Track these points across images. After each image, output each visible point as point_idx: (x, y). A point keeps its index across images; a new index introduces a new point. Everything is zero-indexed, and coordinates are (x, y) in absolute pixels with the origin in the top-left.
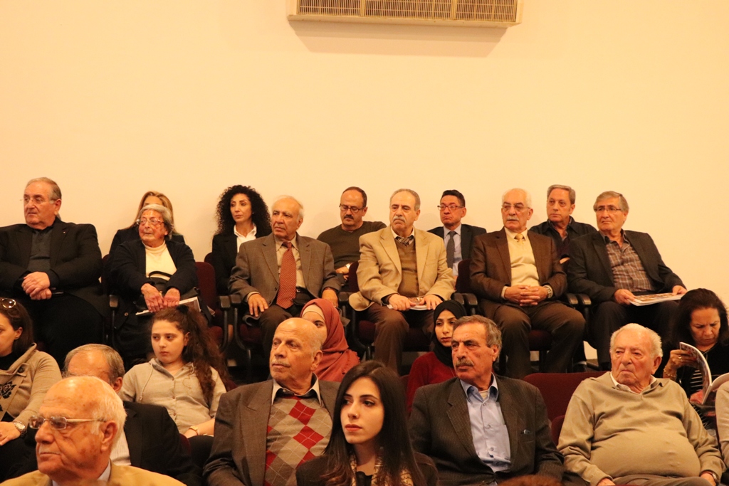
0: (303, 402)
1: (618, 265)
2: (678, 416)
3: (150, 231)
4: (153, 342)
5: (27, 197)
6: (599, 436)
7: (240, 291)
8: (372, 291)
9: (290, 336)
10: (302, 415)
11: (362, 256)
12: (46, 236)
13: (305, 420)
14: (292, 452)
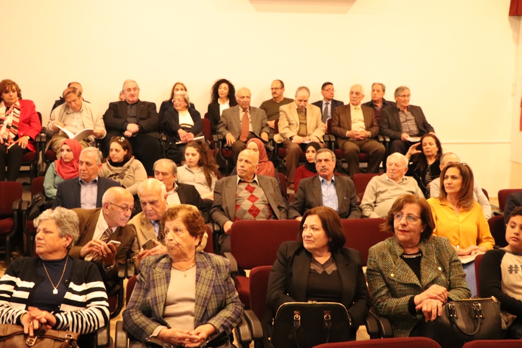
0: (250, 184)
1: (404, 122)
2: (413, 193)
3: (178, 103)
4: (186, 156)
6: (378, 201)
7: (223, 133)
8: (285, 134)
9: (246, 158)
10: (251, 190)
11: (280, 116)
12: (134, 107)
13: (251, 191)
14: (246, 205)
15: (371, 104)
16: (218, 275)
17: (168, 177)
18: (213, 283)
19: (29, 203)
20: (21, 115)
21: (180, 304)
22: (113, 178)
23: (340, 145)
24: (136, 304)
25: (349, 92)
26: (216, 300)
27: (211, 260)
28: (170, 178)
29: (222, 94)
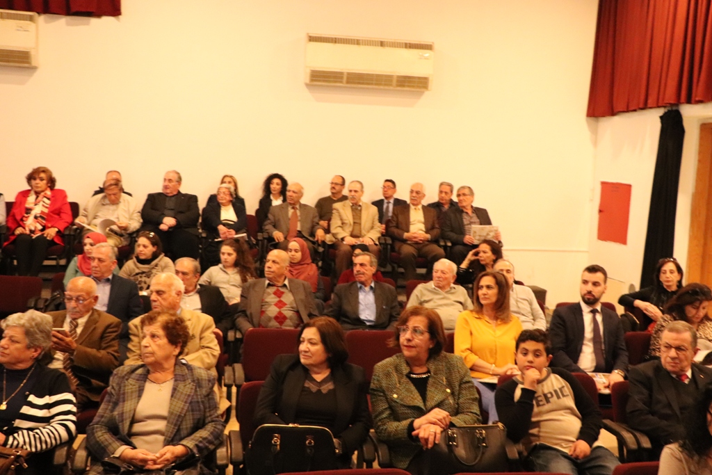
0: (280, 289)
1: (468, 224)
2: (461, 303)
3: (224, 198)
4: (221, 256)
5: (165, 180)
7: (269, 231)
8: (337, 234)
9: (274, 259)
10: (279, 294)
11: (334, 215)
12: (173, 198)
13: (280, 296)
14: (272, 311)
15: (437, 206)
16: (198, 389)
17: (188, 277)
18: (190, 398)
19: (46, 300)
20: (50, 205)
21: (149, 422)
22: (138, 276)
23: (397, 248)
24: (103, 419)
25: (409, 190)
26: (191, 418)
27: (192, 372)
28: (190, 278)
29: (274, 191)
